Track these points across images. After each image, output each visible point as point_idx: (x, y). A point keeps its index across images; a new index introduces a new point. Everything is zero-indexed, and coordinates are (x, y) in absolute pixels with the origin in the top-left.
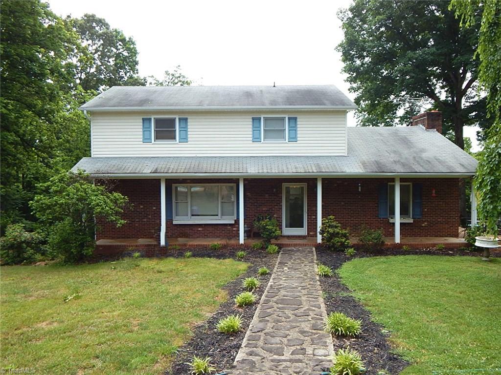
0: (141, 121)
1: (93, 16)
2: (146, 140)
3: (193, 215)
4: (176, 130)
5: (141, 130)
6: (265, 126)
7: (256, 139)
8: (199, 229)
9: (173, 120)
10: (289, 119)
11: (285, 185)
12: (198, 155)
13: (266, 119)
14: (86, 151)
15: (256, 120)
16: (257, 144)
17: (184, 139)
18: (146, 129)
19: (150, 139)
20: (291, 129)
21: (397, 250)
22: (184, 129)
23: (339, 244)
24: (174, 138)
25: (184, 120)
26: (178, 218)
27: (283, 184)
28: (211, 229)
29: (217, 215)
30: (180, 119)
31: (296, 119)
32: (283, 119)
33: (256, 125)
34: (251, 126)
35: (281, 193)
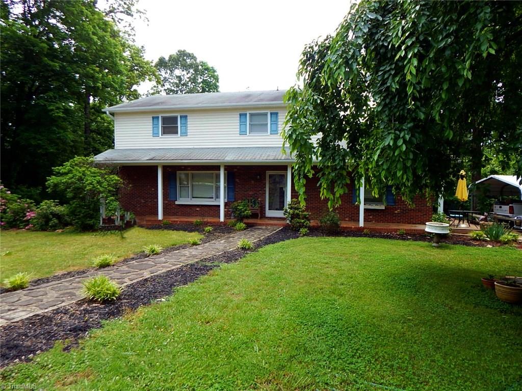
0: (152, 119)
1: (184, 51)
2: (155, 135)
3: (193, 198)
4: (177, 127)
5: (151, 127)
6: (251, 121)
7: (243, 133)
8: (197, 209)
9: (176, 118)
10: (271, 114)
11: (268, 173)
12: (195, 147)
13: (251, 115)
14: (110, 144)
15: (242, 116)
16: (242, 137)
17: (185, 134)
18: (155, 126)
19: (159, 134)
20: (272, 123)
21: (358, 233)
22: (185, 125)
23: (298, 224)
24: (177, 133)
25: (185, 117)
26: (181, 199)
27: (267, 172)
28: (206, 209)
29: (213, 198)
30: (181, 117)
31: (277, 114)
32: (266, 114)
33: (243, 120)
34: (239, 121)
35: (265, 179)
